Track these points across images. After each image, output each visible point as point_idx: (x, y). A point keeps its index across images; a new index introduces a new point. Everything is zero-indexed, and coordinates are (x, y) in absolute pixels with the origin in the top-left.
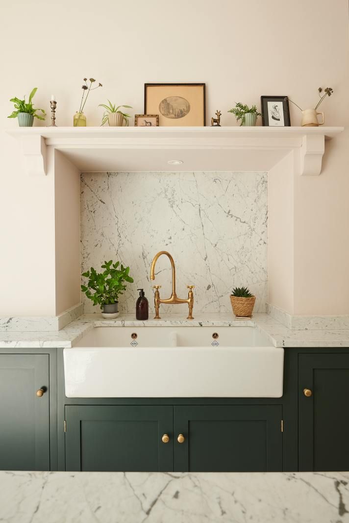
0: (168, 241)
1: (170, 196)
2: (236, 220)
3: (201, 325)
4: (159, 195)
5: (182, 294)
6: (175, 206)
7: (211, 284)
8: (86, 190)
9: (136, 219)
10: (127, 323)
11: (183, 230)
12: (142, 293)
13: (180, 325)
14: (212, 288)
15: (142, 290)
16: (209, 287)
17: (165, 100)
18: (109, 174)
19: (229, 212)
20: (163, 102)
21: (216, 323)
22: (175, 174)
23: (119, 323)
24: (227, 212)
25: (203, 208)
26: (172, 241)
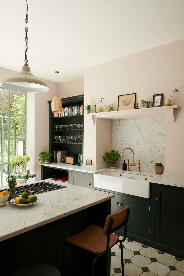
0: (138, 144)
1: (139, 127)
2: (163, 136)
3: (141, 175)
4: (135, 127)
5: (137, 163)
6: (140, 131)
7: (153, 161)
8: (113, 126)
9: (128, 135)
10: (119, 171)
11: (143, 139)
12: (125, 162)
13: (134, 173)
14: (153, 162)
15: (125, 160)
16: (152, 162)
17: (124, 100)
18: (120, 120)
19: (160, 133)
20: (123, 101)
21: (146, 174)
22: (140, 119)
23: (116, 170)
24: (159, 133)
25: (150, 131)
26: (139, 143)
